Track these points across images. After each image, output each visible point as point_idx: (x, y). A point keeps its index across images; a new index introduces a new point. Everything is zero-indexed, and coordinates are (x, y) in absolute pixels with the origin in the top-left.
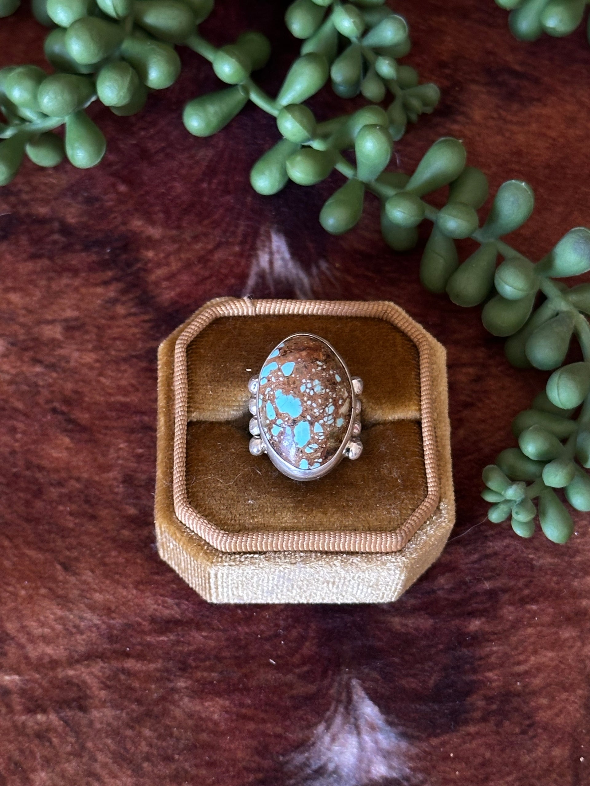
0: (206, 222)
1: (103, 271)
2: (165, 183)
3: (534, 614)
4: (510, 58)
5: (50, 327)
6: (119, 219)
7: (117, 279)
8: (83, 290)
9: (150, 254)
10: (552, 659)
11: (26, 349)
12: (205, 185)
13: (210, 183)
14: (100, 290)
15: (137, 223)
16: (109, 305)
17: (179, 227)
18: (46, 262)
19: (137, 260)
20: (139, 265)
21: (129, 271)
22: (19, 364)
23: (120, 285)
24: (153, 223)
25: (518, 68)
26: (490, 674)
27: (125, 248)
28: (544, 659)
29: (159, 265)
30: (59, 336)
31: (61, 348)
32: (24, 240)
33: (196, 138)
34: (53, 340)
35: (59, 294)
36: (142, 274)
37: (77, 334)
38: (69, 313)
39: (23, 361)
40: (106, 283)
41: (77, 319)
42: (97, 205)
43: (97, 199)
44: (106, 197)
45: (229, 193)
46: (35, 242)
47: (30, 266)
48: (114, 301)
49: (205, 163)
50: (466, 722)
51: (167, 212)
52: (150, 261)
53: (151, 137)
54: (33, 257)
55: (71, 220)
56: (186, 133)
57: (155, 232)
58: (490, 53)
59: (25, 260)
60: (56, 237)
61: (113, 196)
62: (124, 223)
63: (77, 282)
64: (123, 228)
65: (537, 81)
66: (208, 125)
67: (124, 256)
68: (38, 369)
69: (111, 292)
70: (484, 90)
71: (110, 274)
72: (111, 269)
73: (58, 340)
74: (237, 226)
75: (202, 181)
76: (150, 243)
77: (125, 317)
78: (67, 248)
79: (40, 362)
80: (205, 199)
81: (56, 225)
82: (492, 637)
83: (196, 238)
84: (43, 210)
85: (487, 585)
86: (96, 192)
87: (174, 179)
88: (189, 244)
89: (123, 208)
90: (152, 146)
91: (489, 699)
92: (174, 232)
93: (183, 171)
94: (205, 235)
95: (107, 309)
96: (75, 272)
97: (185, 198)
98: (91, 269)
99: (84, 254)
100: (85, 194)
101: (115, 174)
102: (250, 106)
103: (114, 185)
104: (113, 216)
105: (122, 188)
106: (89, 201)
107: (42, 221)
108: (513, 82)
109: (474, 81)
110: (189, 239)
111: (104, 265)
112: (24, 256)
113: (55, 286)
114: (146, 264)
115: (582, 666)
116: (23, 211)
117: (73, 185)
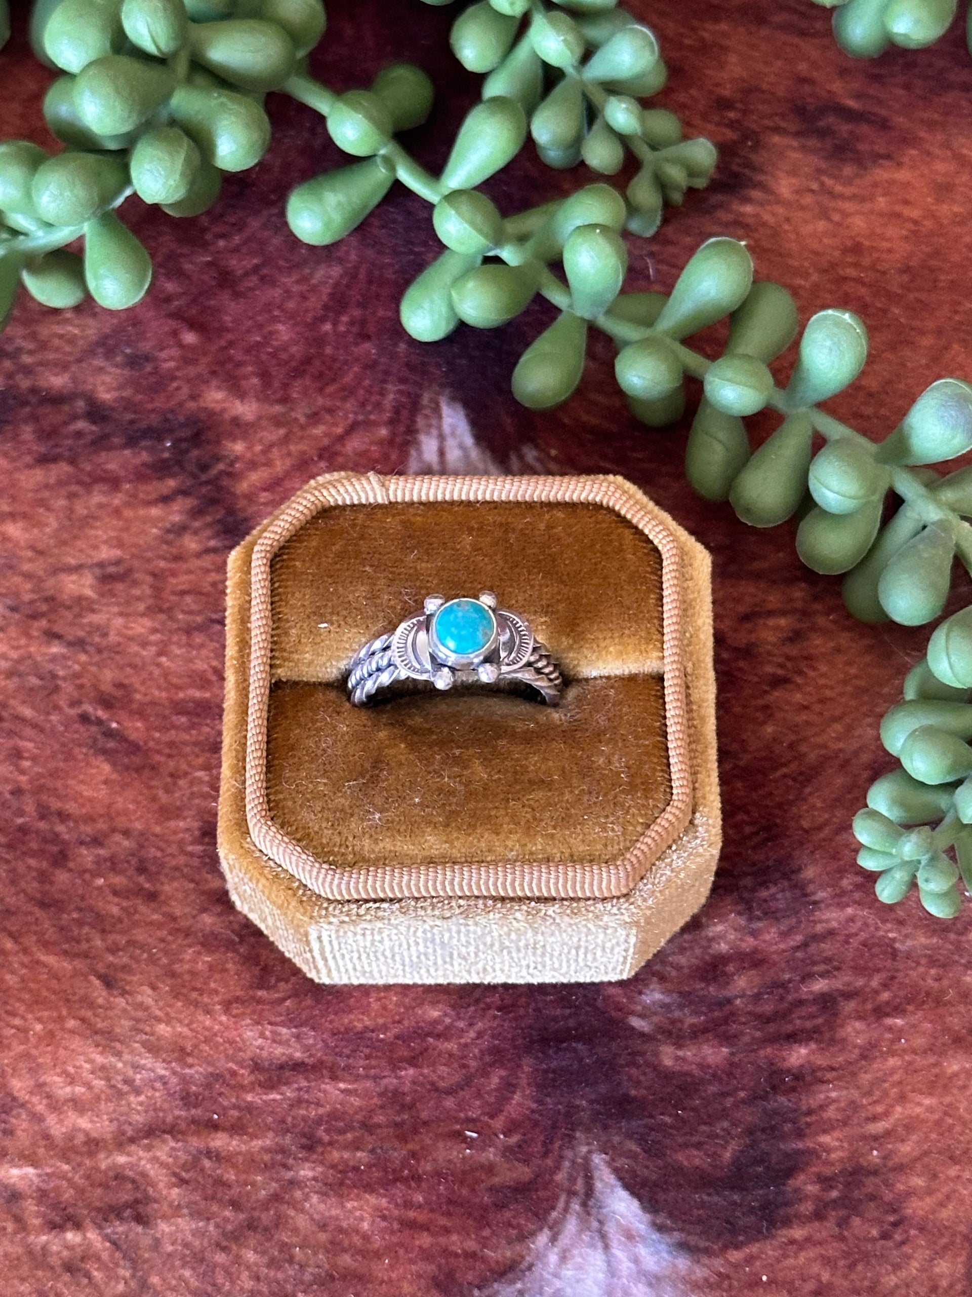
0: (331, 389)
1: (160, 479)
2: (260, 327)
3: (899, 1033)
4: (837, 86)
5: (74, 577)
6: (185, 390)
7: (184, 493)
8: (128, 513)
9: (239, 447)
10: (930, 1109)
11: (35, 616)
12: (328, 327)
13: (335, 324)
14: (155, 511)
15: (215, 396)
16: (171, 537)
17: (284, 400)
18: (64, 468)
19: (217, 459)
20: (221, 466)
21: (204, 478)
22: (23, 641)
23: (189, 502)
24: (241, 395)
25: (851, 103)
26: (826, 1139)
27: (197, 439)
28: (918, 1110)
29: (253, 465)
30: (89, 592)
31: (93, 611)
32: (27, 432)
33: (312, 248)
34: (80, 599)
35: (88, 521)
36: (225, 482)
37: (119, 587)
38: (106, 553)
39: (29, 637)
40: (166, 499)
41: (118, 562)
42: (149, 368)
43: (147, 358)
44: (163, 355)
45: (368, 337)
46: (48, 434)
47: (38, 475)
48: (180, 530)
49: (326, 290)
50: (787, 1222)
51: (265, 376)
52: (237, 459)
53: (236, 250)
54: (44, 460)
55: (106, 396)
56: (294, 242)
57: (246, 410)
58: (803, 80)
59: (29, 467)
60: (81, 425)
61: (174, 352)
62: (193, 397)
63: (117, 500)
64: (192, 405)
65: (884, 125)
66: (327, 225)
67: (195, 453)
68: (56, 649)
69: (176, 513)
70: (795, 144)
71: (172, 483)
72: (173, 476)
73: (87, 599)
74: (382, 393)
75: (322, 319)
76: (239, 427)
77: (198, 555)
78: (100, 443)
79: (58, 637)
80: (328, 350)
81: (80, 404)
82: (829, 1075)
83: (314, 418)
84: (58, 381)
85: (820, 986)
86: (146, 346)
87: (275, 320)
88: (303, 428)
89: (192, 371)
90: (237, 264)
91: (826, 1182)
92: (278, 409)
93: (291, 305)
94: (330, 411)
95: (168, 543)
96: (114, 483)
97: (294, 349)
98: (141, 476)
99: (127, 452)
100: (128, 351)
101: (177, 315)
102: (398, 190)
103: (175, 333)
104: (175, 385)
105: (190, 338)
106: (133, 362)
107: (56, 399)
108: (845, 128)
109: (777, 130)
110: (302, 420)
111: (161, 469)
112: (28, 459)
113: (80, 509)
114: (232, 464)
116: (24, 383)
117: (107, 337)
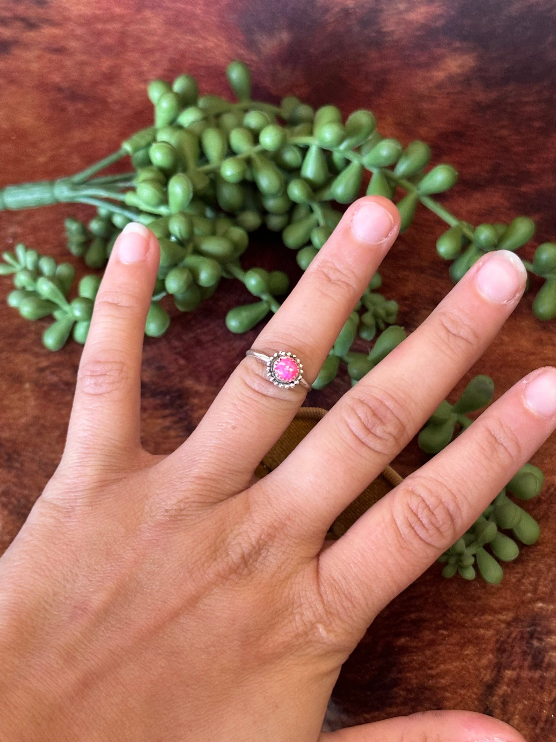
1: (163, 410)
2: (211, 360)
3: (444, 637)
6: (177, 380)
7: (172, 415)
8: (149, 421)
9: (196, 401)
10: (456, 667)
14: (160, 421)
15: (189, 383)
16: (165, 430)
17: (216, 386)
20: (188, 407)
21: (181, 410)
23: (174, 419)
24: (200, 383)
26: (409, 675)
27: (180, 397)
28: (451, 667)
29: (201, 407)
33: (235, 335)
36: (189, 412)
40: (164, 417)
42: (164, 371)
43: (164, 368)
44: (170, 367)
48: (169, 428)
50: (390, 706)
51: (210, 377)
52: (195, 405)
53: (205, 333)
55: (146, 379)
56: (228, 331)
57: (201, 388)
61: (175, 366)
62: (181, 382)
63: (145, 416)
64: (179, 385)
66: (241, 325)
67: (179, 402)
69: (167, 422)
71: (168, 412)
72: (169, 409)
76: (197, 393)
77: (175, 437)
82: (414, 650)
85: (413, 616)
89: (181, 373)
90: (204, 338)
91: (409, 691)
92: (213, 389)
93: (224, 353)
95: (163, 432)
96: (144, 410)
98: (155, 408)
99: (151, 399)
100: (157, 364)
101: (178, 354)
103: (176, 360)
104: (174, 377)
105: (182, 362)
106: (159, 368)
111: (164, 406)
114: (193, 407)
115: (477, 673)
